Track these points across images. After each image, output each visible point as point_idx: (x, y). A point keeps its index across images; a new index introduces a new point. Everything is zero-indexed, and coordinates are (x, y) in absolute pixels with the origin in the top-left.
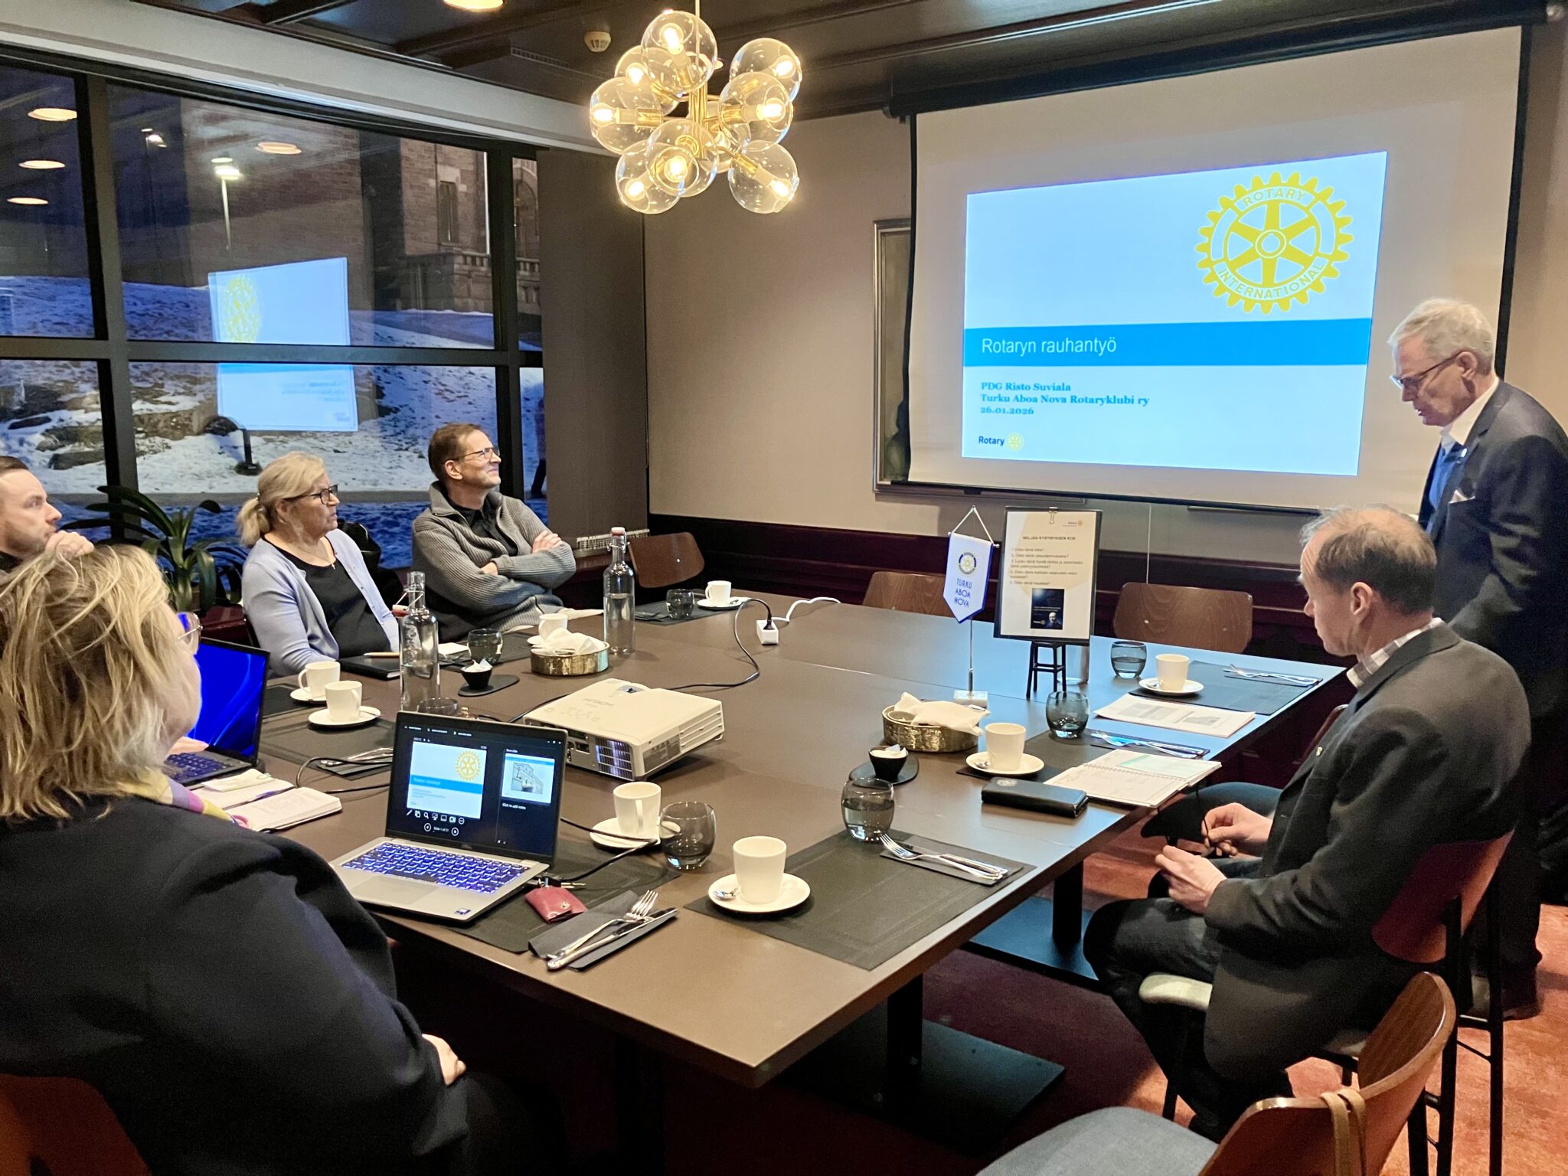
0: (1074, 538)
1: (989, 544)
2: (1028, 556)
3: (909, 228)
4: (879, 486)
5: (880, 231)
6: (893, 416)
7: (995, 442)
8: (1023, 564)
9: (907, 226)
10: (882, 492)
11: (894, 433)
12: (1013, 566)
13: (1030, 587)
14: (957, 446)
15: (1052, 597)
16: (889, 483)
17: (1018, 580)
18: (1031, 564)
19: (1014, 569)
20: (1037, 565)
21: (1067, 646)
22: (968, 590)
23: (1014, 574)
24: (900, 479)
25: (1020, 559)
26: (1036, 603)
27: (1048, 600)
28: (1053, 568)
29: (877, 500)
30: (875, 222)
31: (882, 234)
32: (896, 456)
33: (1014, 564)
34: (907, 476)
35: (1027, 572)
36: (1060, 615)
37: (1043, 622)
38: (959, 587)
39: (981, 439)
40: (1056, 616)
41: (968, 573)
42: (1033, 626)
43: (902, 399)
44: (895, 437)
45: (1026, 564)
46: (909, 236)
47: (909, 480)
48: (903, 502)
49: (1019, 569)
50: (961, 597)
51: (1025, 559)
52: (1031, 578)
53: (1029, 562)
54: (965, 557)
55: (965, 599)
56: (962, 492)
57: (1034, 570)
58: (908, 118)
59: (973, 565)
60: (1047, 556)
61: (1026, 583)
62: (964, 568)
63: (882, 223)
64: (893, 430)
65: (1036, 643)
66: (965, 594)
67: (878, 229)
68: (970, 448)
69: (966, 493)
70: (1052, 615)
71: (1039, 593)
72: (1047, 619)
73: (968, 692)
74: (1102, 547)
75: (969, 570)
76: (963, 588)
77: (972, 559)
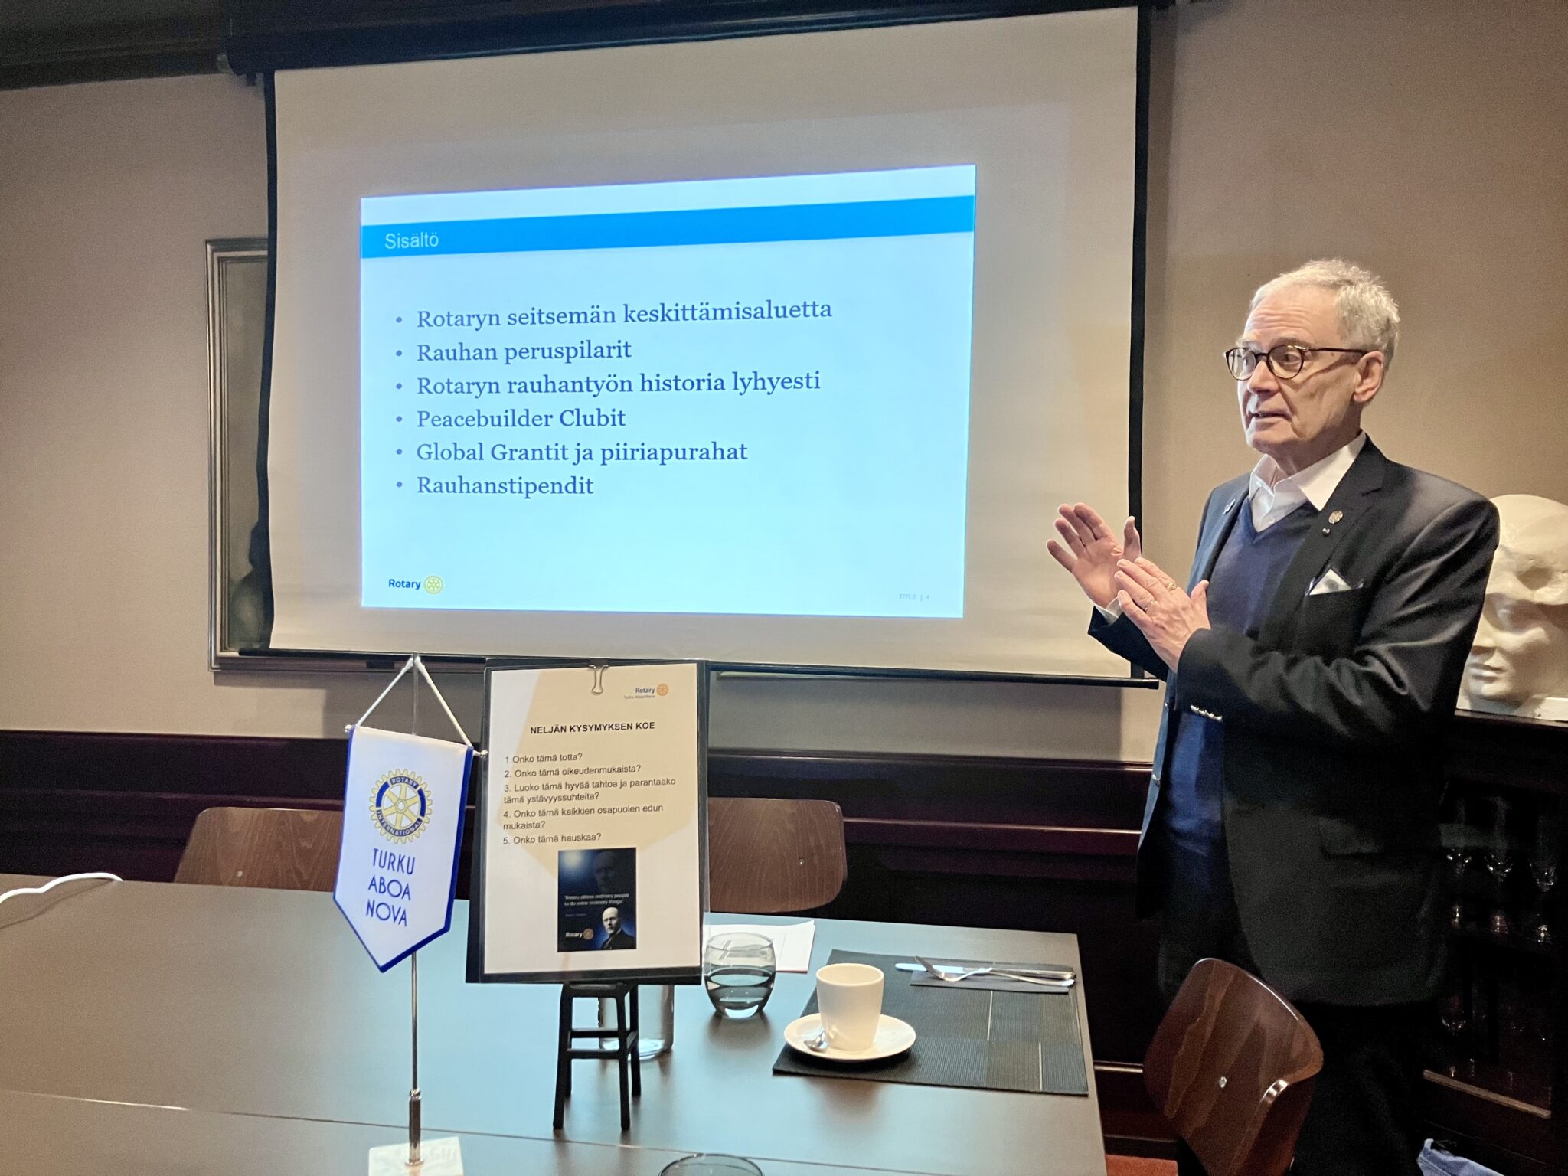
0: (651, 725)
1: (462, 750)
2: (544, 773)
3: (265, 253)
4: (218, 659)
5: (216, 255)
6: (243, 544)
7: (409, 585)
8: (532, 794)
9: (263, 249)
10: (225, 670)
11: (245, 574)
12: (509, 801)
13: (553, 849)
14: (352, 589)
15: (607, 869)
16: (236, 654)
17: (522, 833)
18: (554, 793)
19: (512, 808)
20: (568, 792)
21: (641, 988)
22: (404, 879)
23: (513, 821)
24: (256, 646)
25: (525, 781)
26: (567, 886)
27: (599, 877)
28: (608, 798)
29: (217, 683)
30: (207, 242)
31: (220, 259)
32: (248, 612)
33: (513, 795)
34: (267, 639)
35: (543, 813)
36: (628, 912)
37: (588, 934)
38: (379, 873)
39: (392, 583)
40: (619, 915)
41: (403, 833)
42: (566, 945)
43: (256, 520)
44: (247, 580)
45: (540, 793)
46: (265, 265)
47: (272, 646)
48: (262, 686)
49: (523, 807)
50: (386, 898)
51: (538, 781)
52: (557, 826)
53: (547, 787)
54: (394, 790)
55: (397, 903)
56: (363, 664)
57: (560, 805)
58: (260, 76)
59: (417, 808)
60: (591, 771)
61: (543, 840)
62: (391, 820)
63: (219, 244)
64: (243, 567)
65: (573, 986)
66: (395, 889)
67: (213, 251)
68: (375, 594)
69: (370, 666)
70: (609, 913)
71: (574, 862)
72: (597, 924)
73: (406, 1147)
74: (715, 741)
75: (406, 823)
76: (388, 875)
77: (412, 793)
